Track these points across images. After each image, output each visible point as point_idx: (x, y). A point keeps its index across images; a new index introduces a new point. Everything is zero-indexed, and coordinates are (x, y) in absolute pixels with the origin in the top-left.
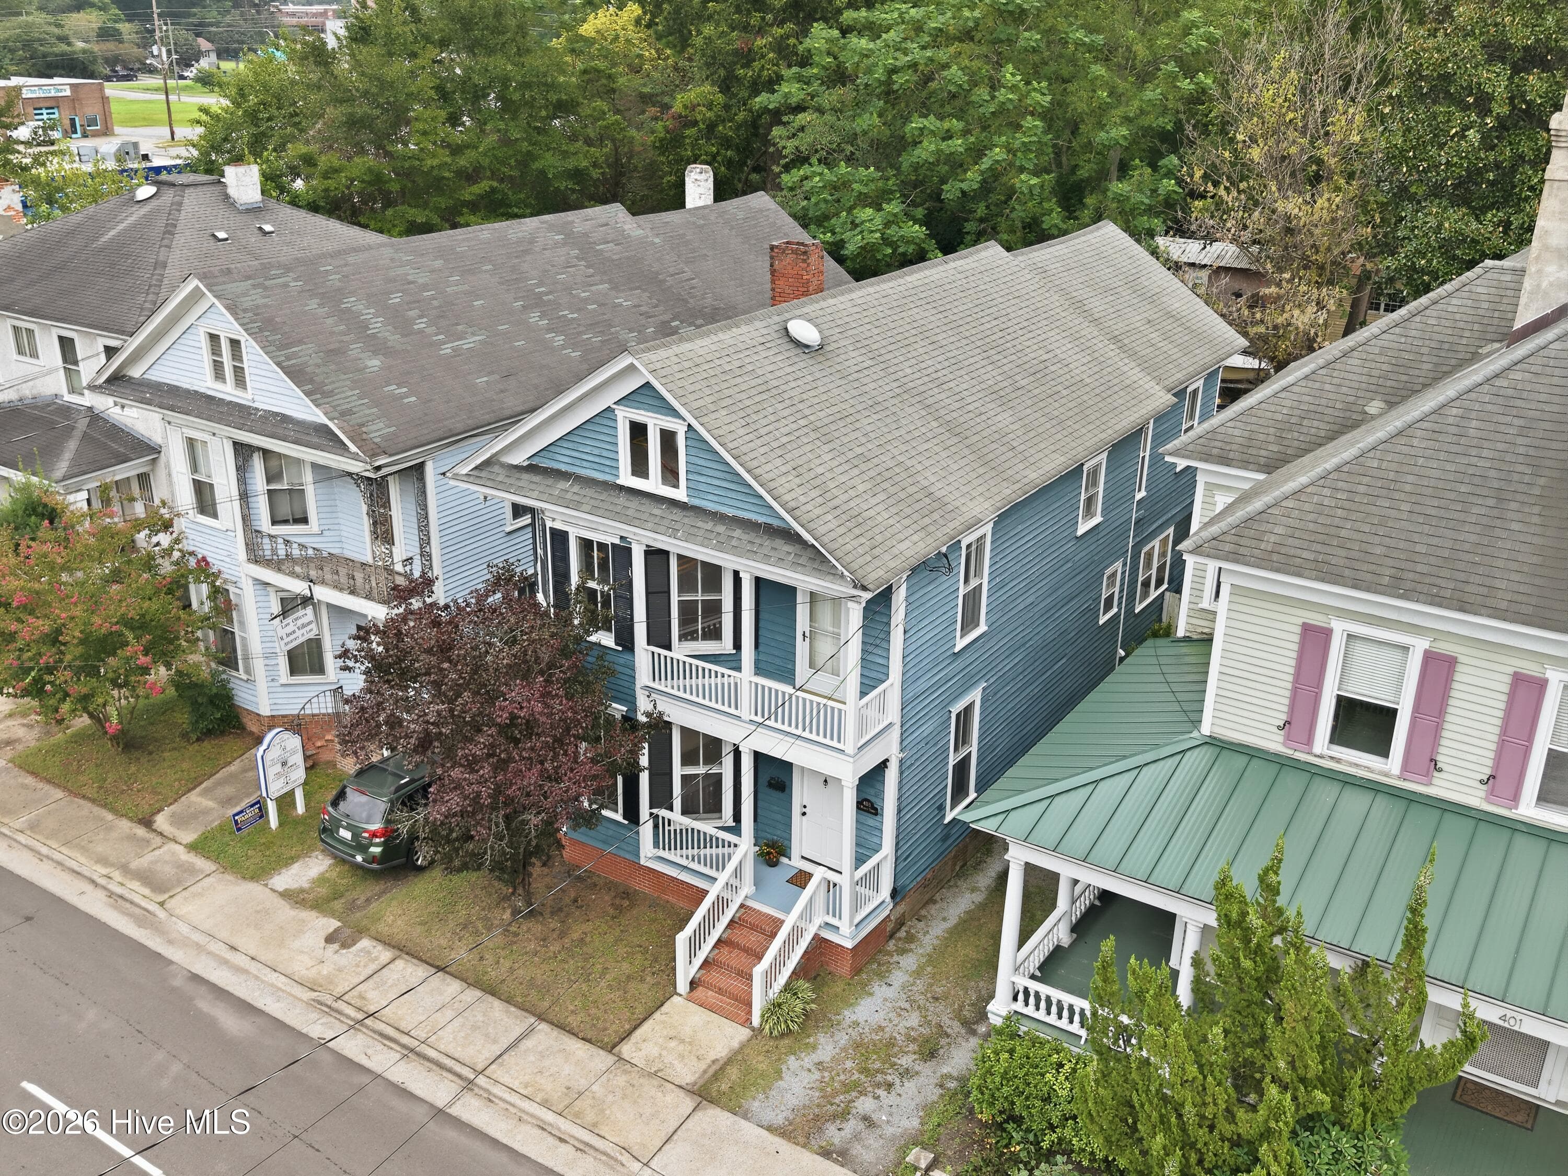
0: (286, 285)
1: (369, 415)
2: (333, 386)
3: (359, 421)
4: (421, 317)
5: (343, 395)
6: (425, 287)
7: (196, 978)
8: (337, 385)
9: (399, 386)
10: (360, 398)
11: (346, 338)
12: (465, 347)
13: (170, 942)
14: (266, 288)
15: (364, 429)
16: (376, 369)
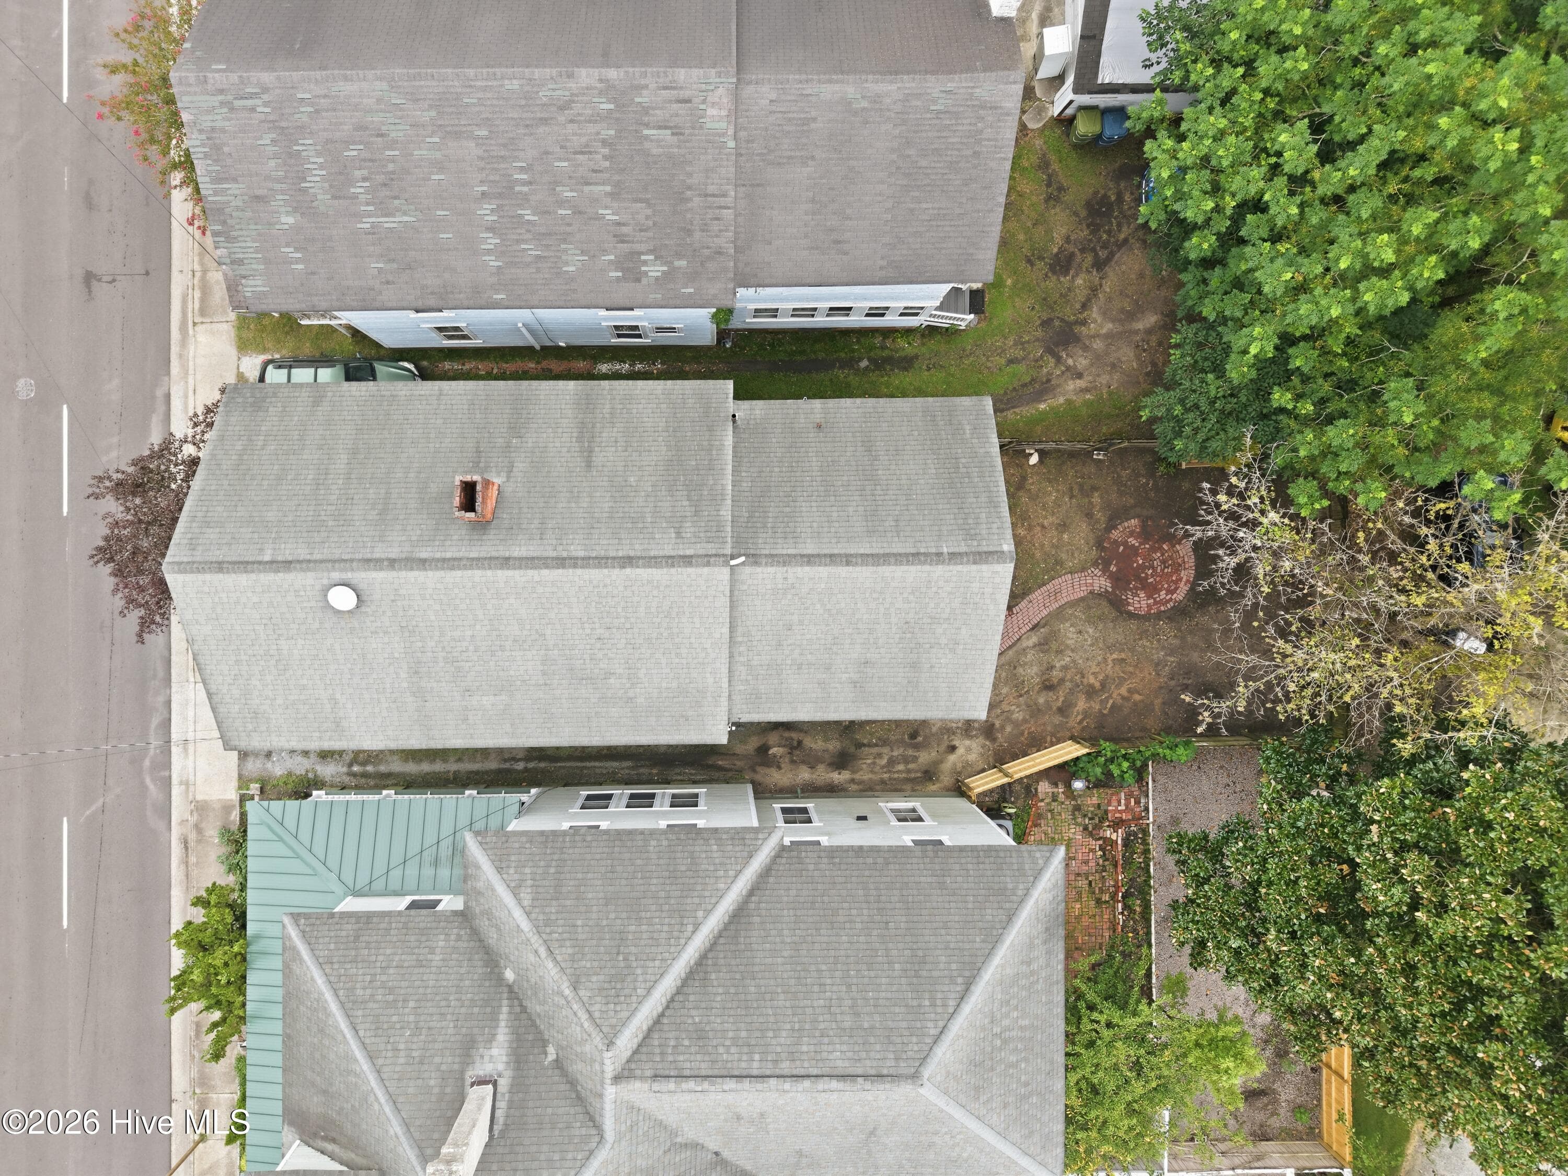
0: (253, 109)
1: (254, 270)
2: (240, 233)
3: (244, 273)
4: (365, 179)
5: (244, 245)
6: (392, 145)
7: (168, 397)
8: (244, 233)
9: (297, 250)
10: (257, 252)
11: (277, 186)
12: (386, 225)
13: (181, 356)
14: (232, 109)
15: (243, 281)
16: (286, 227)
